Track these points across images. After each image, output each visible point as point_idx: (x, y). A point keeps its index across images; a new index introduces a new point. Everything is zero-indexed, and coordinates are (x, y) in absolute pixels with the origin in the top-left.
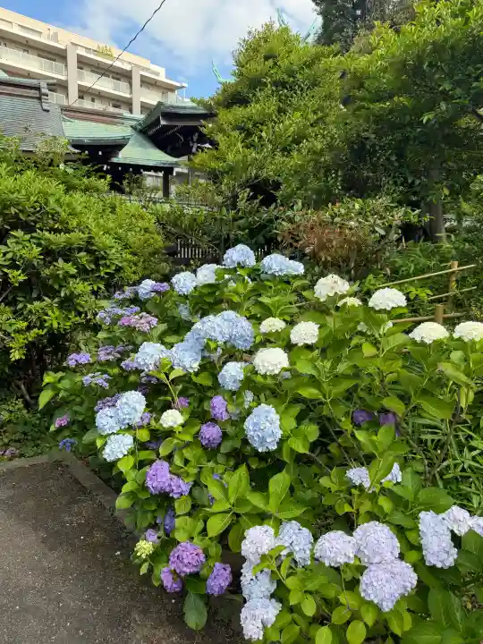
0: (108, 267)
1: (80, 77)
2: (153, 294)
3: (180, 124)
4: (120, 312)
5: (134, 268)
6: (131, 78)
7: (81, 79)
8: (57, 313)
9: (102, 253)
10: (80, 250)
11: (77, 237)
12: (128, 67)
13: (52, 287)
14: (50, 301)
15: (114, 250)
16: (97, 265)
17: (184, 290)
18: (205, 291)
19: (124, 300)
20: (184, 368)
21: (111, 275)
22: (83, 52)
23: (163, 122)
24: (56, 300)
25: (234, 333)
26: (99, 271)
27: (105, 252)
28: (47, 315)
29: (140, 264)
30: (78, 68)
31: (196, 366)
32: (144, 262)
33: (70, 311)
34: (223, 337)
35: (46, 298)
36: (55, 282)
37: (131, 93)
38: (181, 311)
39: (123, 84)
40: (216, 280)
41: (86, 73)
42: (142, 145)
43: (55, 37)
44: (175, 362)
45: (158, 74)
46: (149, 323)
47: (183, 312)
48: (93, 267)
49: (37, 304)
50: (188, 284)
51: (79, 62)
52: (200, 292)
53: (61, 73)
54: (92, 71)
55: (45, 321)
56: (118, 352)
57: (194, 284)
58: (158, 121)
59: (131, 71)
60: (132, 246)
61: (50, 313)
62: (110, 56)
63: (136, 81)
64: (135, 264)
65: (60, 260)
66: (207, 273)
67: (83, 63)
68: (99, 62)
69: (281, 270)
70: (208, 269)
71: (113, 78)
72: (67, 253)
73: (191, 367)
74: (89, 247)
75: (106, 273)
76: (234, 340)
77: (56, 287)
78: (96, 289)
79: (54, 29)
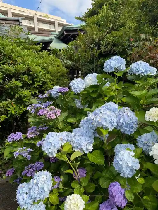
0: (39, 82)
1: (38, 25)
2: (60, 94)
3: (72, 34)
4: (39, 106)
5: (52, 82)
6: (55, 24)
7: (39, 26)
8: (15, 106)
9: (35, 75)
10: (24, 74)
11: (21, 67)
12: (53, 20)
13: (10, 93)
14: (10, 100)
15: (41, 73)
16: (33, 82)
17: (78, 90)
18: (91, 90)
19: (44, 98)
20: (82, 150)
21: (41, 86)
22: (39, 17)
23: (65, 34)
24: (14, 100)
25: (121, 122)
26: (35, 84)
27: (37, 75)
28: (9, 108)
29: (55, 80)
30: (38, 22)
31: (91, 148)
32: (57, 80)
33: (21, 105)
34: (112, 125)
35: (8, 99)
36: (12, 91)
37: (55, 29)
38: (76, 103)
39: (52, 26)
40: (98, 82)
41: (40, 23)
42: (58, 43)
43: (30, 13)
44: (75, 145)
45: (63, 22)
46: (55, 113)
47: (78, 104)
48: (31, 82)
49: (4, 102)
50: (80, 86)
51: (38, 20)
52: (88, 91)
53: (32, 25)
54: (42, 23)
55: (9, 111)
56: (39, 131)
57: (84, 86)
58: (64, 33)
59: (55, 22)
60: (51, 72)
61: (11, 107)
62: (48, 17)
63: (56, 24)
64: (53, 81)
65: (13, 79)
66: (92, 79)
67: (39, 20)
68: (44, 20)
69: (146, 71)
70: (91, 76)
71: (49, 24)
72: (17, 76)
73: (87, 150)
74: (28, 72)
75: (38, 85)
76: (122, 127)
77: (12, 93)
78: (33, 93)
79: (29, 10)
